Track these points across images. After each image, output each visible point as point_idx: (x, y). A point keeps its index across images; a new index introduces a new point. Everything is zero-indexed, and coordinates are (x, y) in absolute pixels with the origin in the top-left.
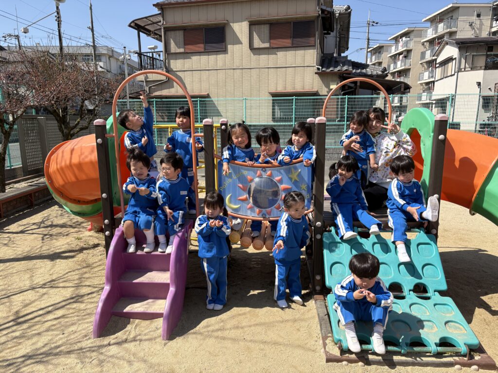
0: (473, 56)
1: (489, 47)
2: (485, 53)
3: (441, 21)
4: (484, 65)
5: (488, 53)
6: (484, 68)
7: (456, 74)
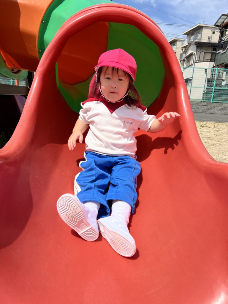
0: (205, 52)
1: (214, 48)
2: (211, 51)
3: (193, 34)
4: (210, 59)
5: (213, 52)
6: (209, 60)
7: (194, 64)
